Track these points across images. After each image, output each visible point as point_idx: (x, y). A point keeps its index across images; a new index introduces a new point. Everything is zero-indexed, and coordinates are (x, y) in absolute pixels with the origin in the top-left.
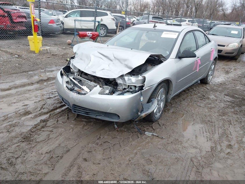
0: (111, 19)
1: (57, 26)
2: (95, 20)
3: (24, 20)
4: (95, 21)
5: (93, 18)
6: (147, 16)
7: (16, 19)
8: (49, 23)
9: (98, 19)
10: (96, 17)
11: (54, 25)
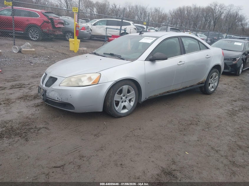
0: (133, 29)
1: (87, 32)
2: (121, 28)
3: (62, 26)
4: (121, 30)
5: (119, 27)
6: (166, 27)
7: (57, 25)
8: (81, 30)
9: (123, 27)
10: (122, 26)
11: (85, 32)
